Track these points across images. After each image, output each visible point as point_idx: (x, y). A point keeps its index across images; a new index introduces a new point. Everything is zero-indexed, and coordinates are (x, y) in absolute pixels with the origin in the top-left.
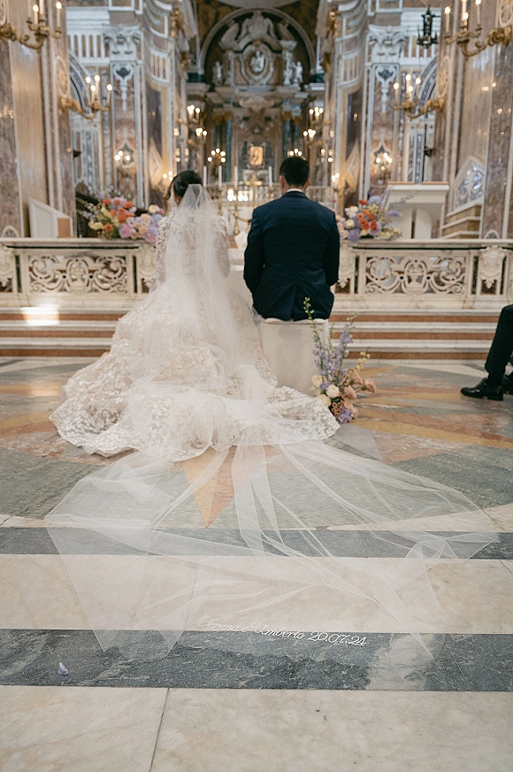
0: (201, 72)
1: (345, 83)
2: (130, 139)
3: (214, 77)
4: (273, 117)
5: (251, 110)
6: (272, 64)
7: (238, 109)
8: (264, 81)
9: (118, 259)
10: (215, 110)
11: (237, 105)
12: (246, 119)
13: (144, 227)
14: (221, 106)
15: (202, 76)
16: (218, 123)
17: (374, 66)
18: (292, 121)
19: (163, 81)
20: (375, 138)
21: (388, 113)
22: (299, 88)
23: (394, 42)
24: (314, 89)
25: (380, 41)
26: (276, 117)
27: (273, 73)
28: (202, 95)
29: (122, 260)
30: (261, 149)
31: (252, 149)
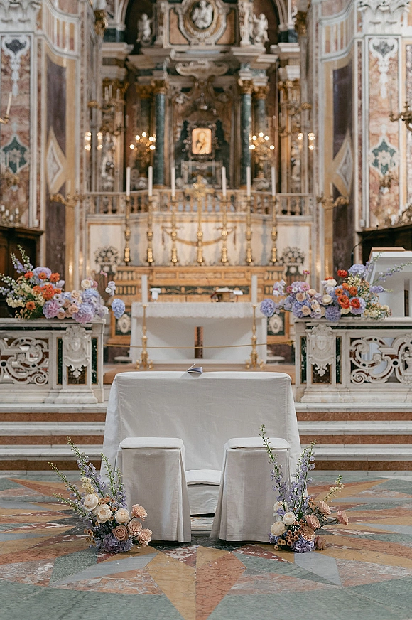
0: (120, 27)
1: (328, 55)
2: (21, 133)
3: (139, 35)
4: (226, 88)
5: (193, 79)
6: (223, 18)
7: (175, 78)
8: (213, 40)
9: (39, 341)
10: (140, 78)
11: (172, 72)
12: (186, 90)
13: (74, 306)
14: (149, 72)
15: (122, 32)
16: (144, 96)
17: (367, 38)
18: (254, 94)
19: (71, 52)
20: (373, 130)
21: (390, 98)
22: (264, 49)
23: (393, 8)
24: (283, 50)
25: (374, 7)
26: (231, 88)
27: (225, 29)
28: (122, 58)
29: (44, 344)
30: (208, 132)
31: (195, 132)
